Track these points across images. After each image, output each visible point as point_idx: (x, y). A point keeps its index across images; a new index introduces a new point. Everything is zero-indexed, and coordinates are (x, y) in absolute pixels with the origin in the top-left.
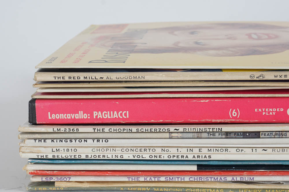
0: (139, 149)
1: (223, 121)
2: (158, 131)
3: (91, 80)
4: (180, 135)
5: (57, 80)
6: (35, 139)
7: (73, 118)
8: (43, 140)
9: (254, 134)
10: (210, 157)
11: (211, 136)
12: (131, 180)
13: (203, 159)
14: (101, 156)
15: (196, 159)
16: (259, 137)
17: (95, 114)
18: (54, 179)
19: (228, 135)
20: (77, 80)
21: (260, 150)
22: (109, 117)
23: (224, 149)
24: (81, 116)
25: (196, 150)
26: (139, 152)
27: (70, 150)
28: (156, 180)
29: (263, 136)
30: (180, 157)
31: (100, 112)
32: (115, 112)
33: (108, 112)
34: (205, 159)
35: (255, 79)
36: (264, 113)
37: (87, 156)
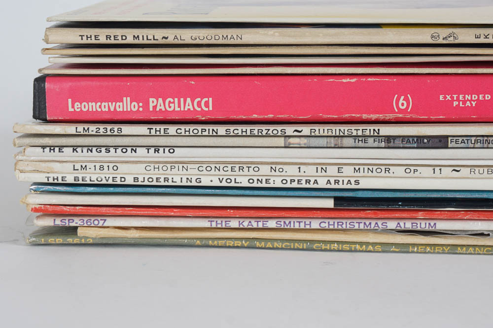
0: (229, 166)
1: (381, 116)
2: (264, 133)
3: (146, 42)
4: (304, 141)
5: (85, 41)
6: (44, 147)
7: (112, 109)
8: (57, 149)
9: (437, 140)
10: (357, 182)
11: (361, 144)
12: (214, 225)
13: (345, 186)
14: (162, 180)
15: (333, 186)
16: (447, 147)
17: (152, 102)
18: (76, 222)
19: (390, 142)
20: (120, 42)
21: (447, 171)
22: (177, 109)
23: (383, 168)
24: (127, 106)
25: (332, 170)
26: (230, 173)
27: (106, 168)
28: (260, 225)
29: (453, 144)
30: (303, 182)
31: (160, 100)
32: (189, 100)
33: (176, 100)
34: (349, 186)
35: (441, 41)
36: (455, 103)
37: (136, 179)
